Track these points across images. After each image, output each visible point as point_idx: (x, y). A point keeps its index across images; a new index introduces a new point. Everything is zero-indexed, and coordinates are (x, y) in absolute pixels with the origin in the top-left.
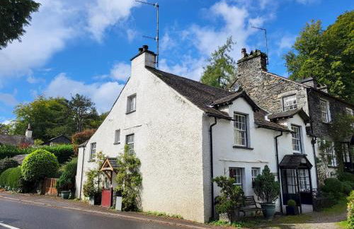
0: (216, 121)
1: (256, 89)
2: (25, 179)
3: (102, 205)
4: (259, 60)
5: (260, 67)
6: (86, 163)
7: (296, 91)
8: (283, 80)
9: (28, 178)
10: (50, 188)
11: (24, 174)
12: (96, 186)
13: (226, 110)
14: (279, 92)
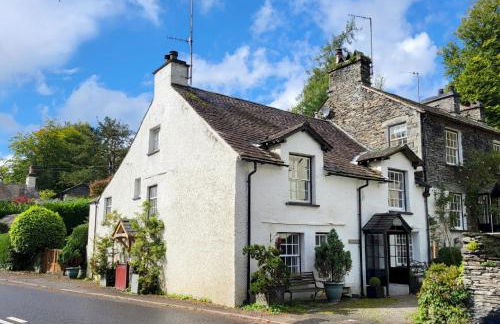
0: (255, 168)
1: (352, 113)
2: (16, 250)
3: (117, 287)
4: (357, 67)
5: (360, 79)
6: (99, 226)
7: (406, 118)
8: (390, 100)
9: (20, 249)
10: (53, 264)
11: (14, 244)
12: (110, 259)
13: (277, 151)
14: (383, 119)
